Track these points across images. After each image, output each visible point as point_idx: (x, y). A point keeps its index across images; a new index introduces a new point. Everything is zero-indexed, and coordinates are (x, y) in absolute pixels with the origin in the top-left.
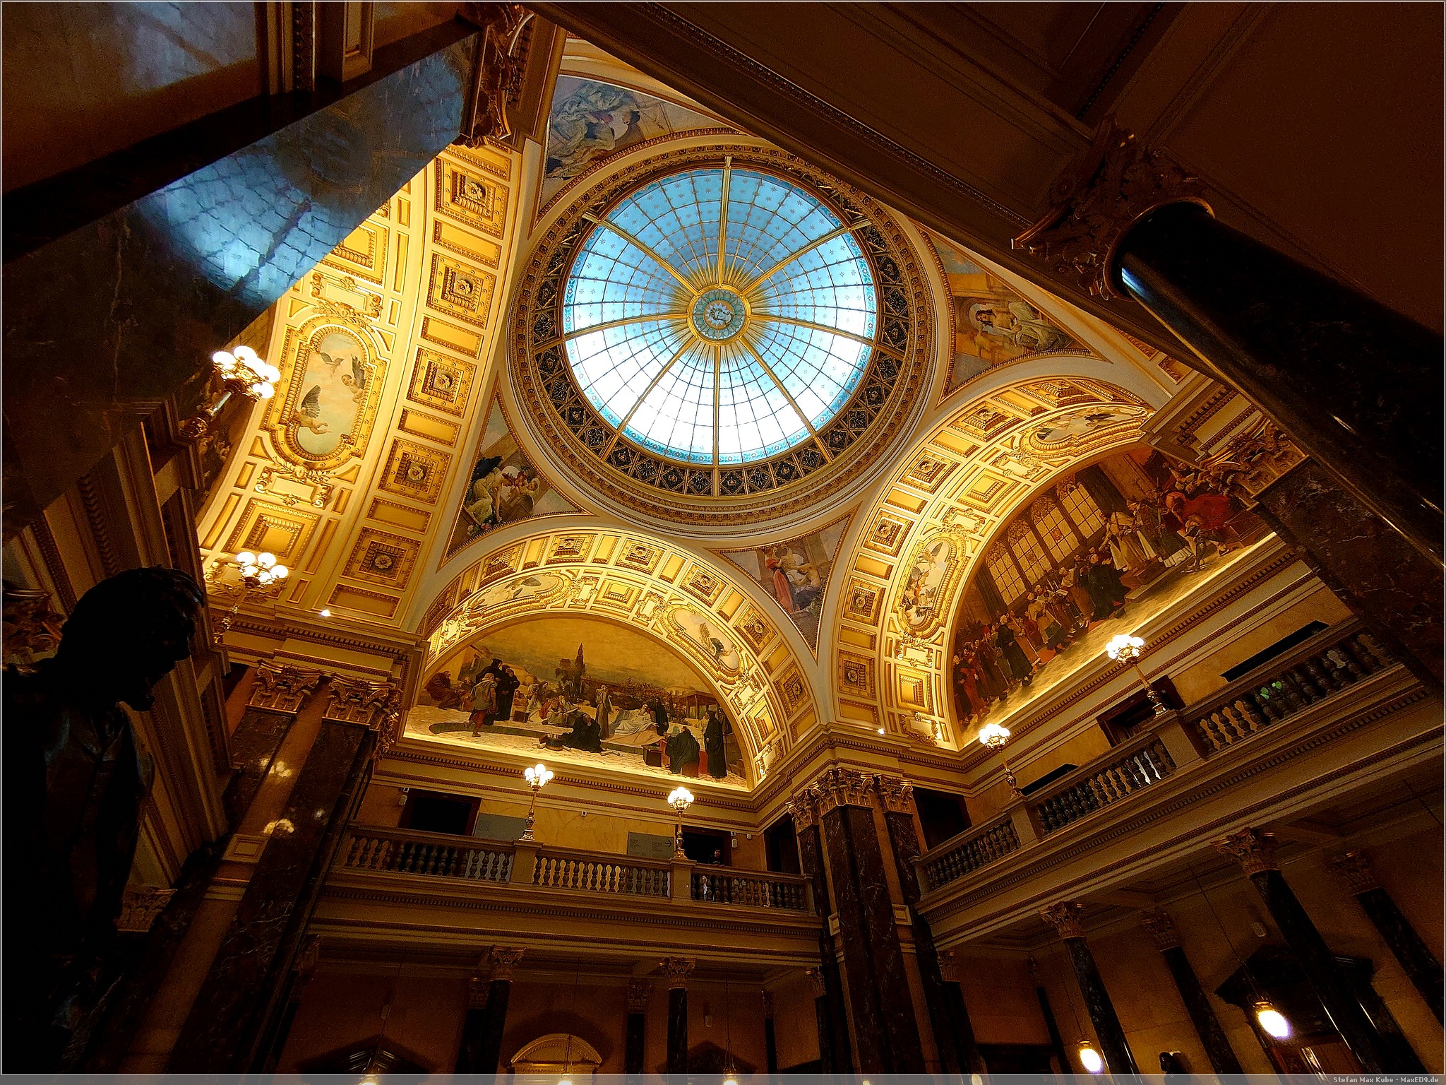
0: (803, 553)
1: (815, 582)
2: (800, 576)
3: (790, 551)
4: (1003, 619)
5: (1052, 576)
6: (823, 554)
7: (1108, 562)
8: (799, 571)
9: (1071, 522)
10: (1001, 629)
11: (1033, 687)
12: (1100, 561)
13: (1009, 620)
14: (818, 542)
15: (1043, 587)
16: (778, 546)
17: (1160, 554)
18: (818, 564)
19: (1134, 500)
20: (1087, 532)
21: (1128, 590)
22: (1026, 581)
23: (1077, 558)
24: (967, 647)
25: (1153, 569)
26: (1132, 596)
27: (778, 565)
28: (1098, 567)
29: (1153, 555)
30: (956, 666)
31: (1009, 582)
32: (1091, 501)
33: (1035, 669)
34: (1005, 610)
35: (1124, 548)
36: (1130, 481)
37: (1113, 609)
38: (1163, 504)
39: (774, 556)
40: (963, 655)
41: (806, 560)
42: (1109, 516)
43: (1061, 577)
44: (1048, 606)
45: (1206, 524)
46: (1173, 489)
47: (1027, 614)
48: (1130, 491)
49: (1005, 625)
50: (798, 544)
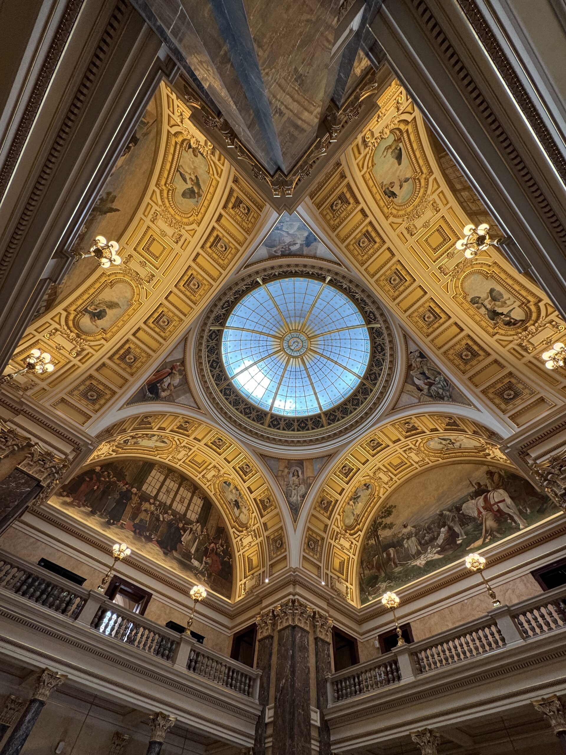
0: (180, 385)
1: (163, 394)
2: (166, 384)
3: (181, 377)
4: (134, 490)
5: (165, 508)
6: (178, 396)
7: (182, 533)
8: (169, 384)
9: (189, 505)
10: (128, 491)
11: (109, 528)
12: (181, 529)
13: (136, 494)
14: (185, 393)
15: (159, 505)
16: (184, 370)
17: (194, 555)
18: (173, 394)
19: (207, 530)
20: (188, 516)
21: (176, 550)
22: (157, 494)
23: (178, 516)
24: (109, 473)
25: (187, 556)
26: (175, 554)
27: (174, 371)
28: (178, 529)
29: (193, 552)
30: (94, 470)
31: (153, 484)
32: (200, 510)
33: (119, 524)
34: (139, 489)
35: (190, 537)
36: (212, 522)
37: (166, 548)
38: (210, 544)
39: (179, 368)
40: (103, 472)
41: (175, 387)
42: (197, 522)
43: (166, 513)
44: (152, 513)
45: (211, 566)
46: (216, 544)
47: (143, 503)
48: (209, 526)
49: (132, 493)
50: (185, 381)
